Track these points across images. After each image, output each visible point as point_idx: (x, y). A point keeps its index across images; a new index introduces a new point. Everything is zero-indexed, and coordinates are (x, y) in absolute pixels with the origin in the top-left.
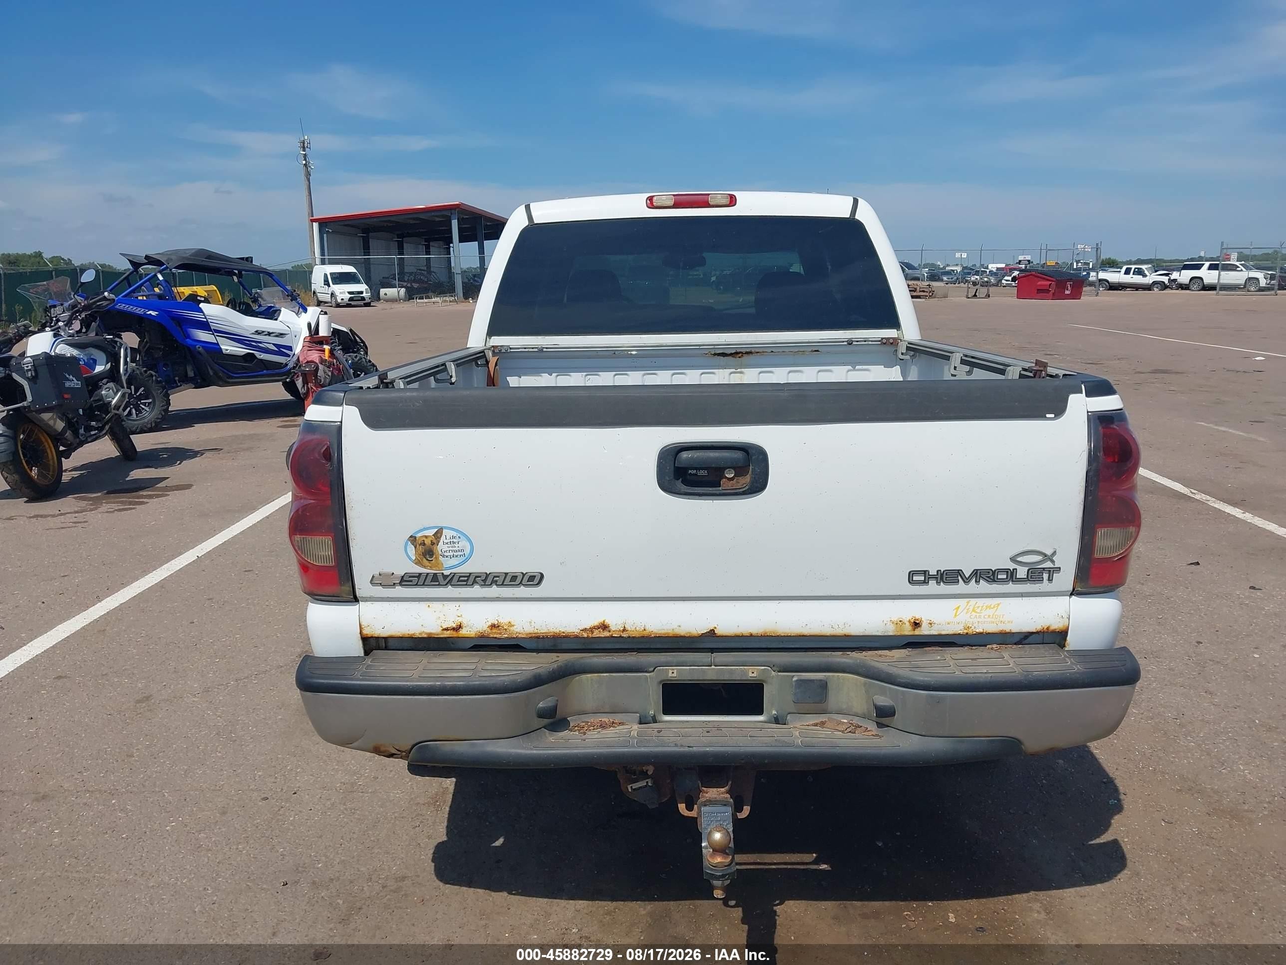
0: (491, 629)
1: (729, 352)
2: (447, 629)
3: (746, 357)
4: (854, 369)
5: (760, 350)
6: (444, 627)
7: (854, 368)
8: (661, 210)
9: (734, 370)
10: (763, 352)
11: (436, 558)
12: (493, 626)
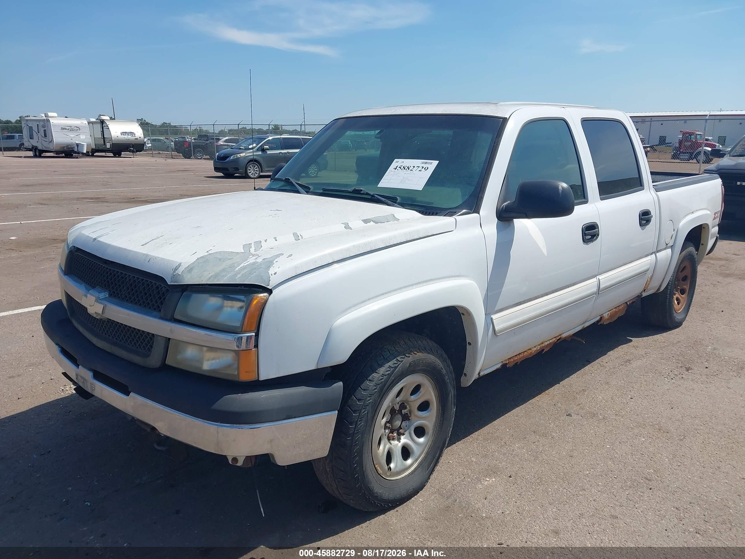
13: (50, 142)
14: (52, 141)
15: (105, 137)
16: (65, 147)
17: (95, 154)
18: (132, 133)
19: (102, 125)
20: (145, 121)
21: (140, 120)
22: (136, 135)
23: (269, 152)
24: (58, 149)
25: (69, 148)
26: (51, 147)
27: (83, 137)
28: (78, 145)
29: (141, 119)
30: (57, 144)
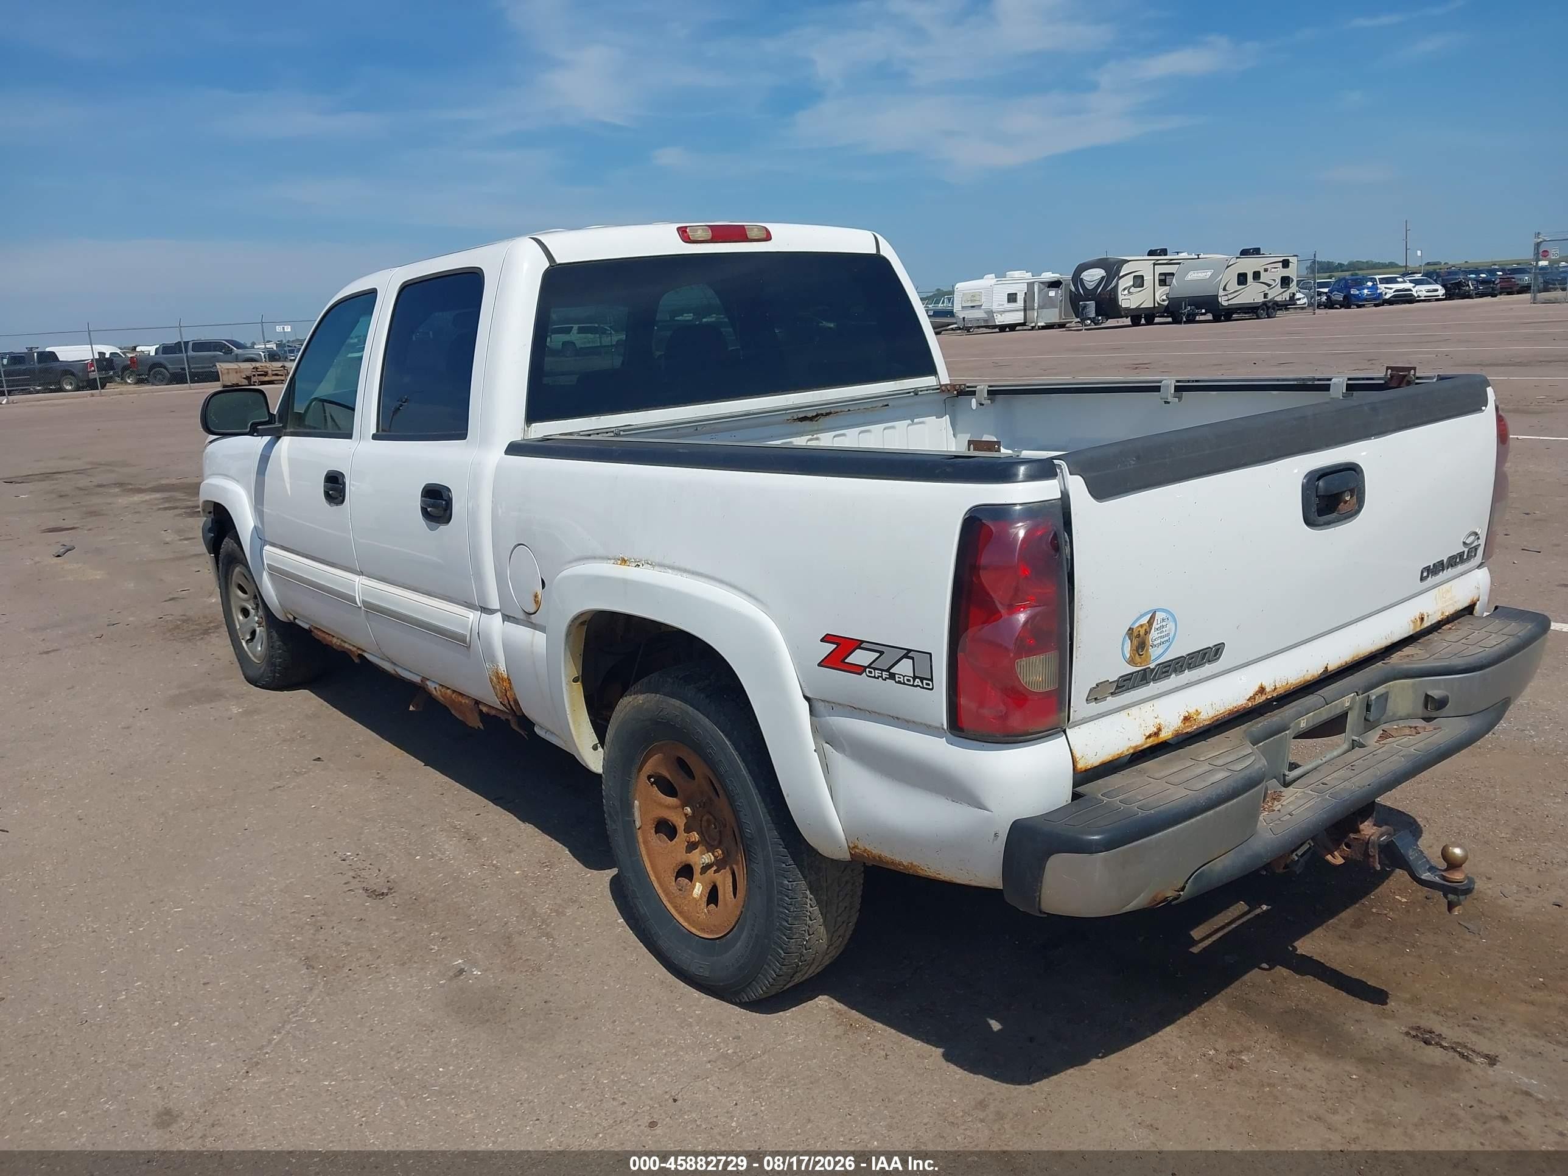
0: (1184, 724)
1: (810, 415)
2: (1150, 736)
3: (822, 420)
4: (913, 423)
5: (839, 410)
6: (1147, 734)
7: (913, 421)
8: (699, 245)
9: (810, 437)
10: (841, 412)
11: (1147, 650)
12: (1186, 719)
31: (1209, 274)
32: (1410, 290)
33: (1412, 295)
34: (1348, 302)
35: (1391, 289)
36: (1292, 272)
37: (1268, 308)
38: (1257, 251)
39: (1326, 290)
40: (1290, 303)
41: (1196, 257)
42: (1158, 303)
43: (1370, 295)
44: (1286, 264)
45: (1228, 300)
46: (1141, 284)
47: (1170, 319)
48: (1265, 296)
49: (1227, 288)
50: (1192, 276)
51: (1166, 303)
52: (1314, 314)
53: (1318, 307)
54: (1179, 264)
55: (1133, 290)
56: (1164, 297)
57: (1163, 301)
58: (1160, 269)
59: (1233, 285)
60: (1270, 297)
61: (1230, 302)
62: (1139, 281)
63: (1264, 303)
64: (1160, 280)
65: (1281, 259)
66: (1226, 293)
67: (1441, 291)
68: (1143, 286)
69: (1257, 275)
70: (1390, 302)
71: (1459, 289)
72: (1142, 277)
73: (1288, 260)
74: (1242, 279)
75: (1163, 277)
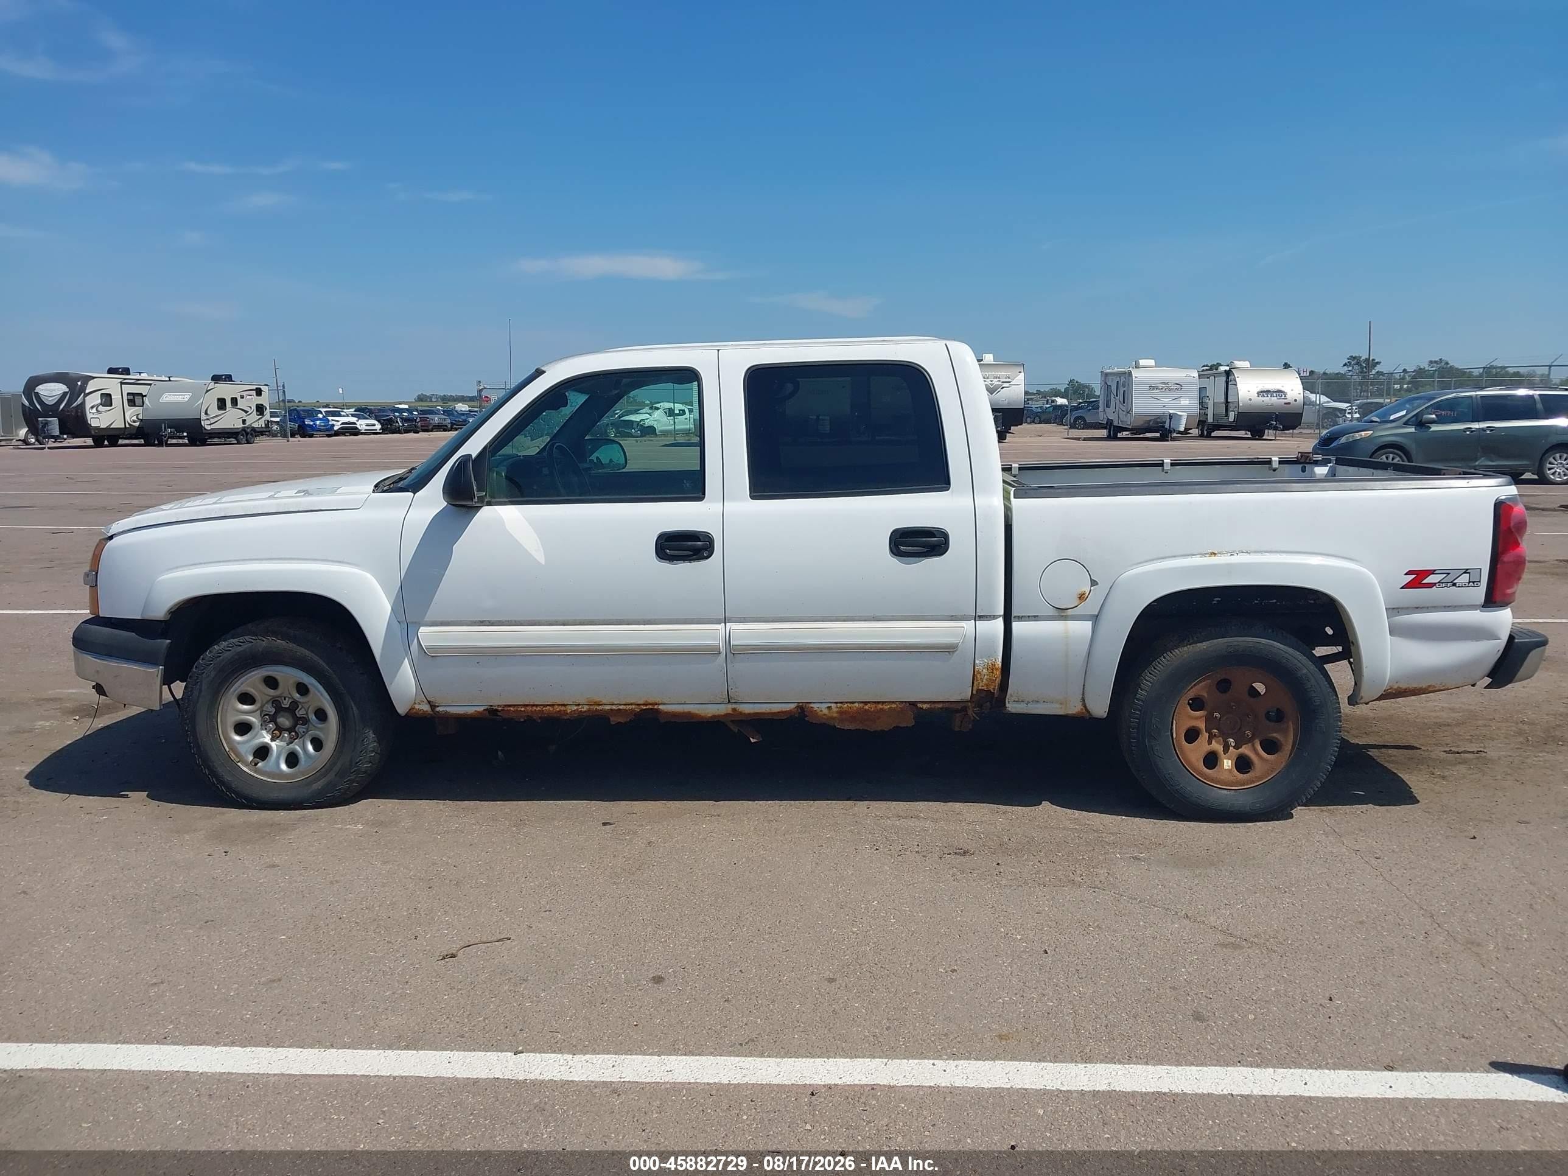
13: (1128, 412)
14: (1129, 412)
15: (1229, 401)
16: (1150, 421)
17: (1213, 434)
18: (1279, 392)
19: (1228, 378)
20: (1447, 363)
21: (1436, 362)
22: (1288, 397)
23: (1434, 428)
24: (1139, 423)
25: (1157, 423)
26: (1129, 421)
27: (1184, 402)
28: (1171, 416)
29: (1437, 359)
30: (1139, 416)
31: (188, 397)
32: (355, 424)
33: (357, 428)
34: (304, 432)
35: (338, 421)
36: (264, 400)
37: (247, 434)
38: (229, 378)
39: (278, 419)
40: (265, 430)
41: (168, 379)
42: (129, 424)
43: (324, 426)
44: (259, 392)
45: (210, 424)
46: (109, 403)
47: (142, 441)
48: (244, 421)
49: (208, 412)
50: (167, 398)
51: (137, 424)
52: (288, 441)
53: (293, 436)
54: (150, 384)
55: (101, 408)
56: (135, 418)
57: (134, 422)
58: (128, 389)
59: (214, 410)
60: (248, 423)
61: (213, 426)
62: (107, 400)
63: (244, 429)
64: (129, 400)
65: (254, 387)
66: (208, 417)
67: (378, 427)
68: (111, 405)
69: (234, 401)
70: (337, 434)
71: (391, 425)
72: (109, 395)
73: (260, 389)
74: (222, 405)
75: (131, 397)
